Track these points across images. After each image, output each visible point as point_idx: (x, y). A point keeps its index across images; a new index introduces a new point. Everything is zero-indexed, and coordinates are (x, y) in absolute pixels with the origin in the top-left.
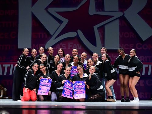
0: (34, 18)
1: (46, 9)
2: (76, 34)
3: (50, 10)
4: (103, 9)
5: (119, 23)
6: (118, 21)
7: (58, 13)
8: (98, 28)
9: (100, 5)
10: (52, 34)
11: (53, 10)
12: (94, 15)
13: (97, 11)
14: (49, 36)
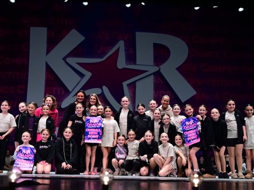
0: (49, 70)
1: (64, 59)
2: (101, 91)
3: (69, 60)
4: (134, 62)
5: (154, 79)
6: (152, 77)
7: (79, 64)
8: (128, 85)
9: (131, 57)
10: (70, 90)
11: (73, 61)
12: (124, 68)
13: (128, 64)
14: (67, 92)
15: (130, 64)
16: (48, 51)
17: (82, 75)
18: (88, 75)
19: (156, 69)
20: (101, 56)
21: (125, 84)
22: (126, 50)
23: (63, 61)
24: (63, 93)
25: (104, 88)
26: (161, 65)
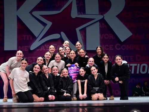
0: (19, 21)
1: (31, 13)
2: (60, 35)
3: (34, 13)
4: (84, 12)
5: (100, 25)
6: (98, 24)
7: (42, 16)
8: (80, 30)
9: (82, 9)
10: (37, 36)
11: (37, 14)
12: (76, 18)
13: (79, 15)
14: (34, 38)
15: (81, 14)
16: (18, 7)
17: (44, 25)
18: (49, 24)
19: (101, 17)
20: (58, 9)
21: (78, 30)
22: (77, 4)
23: (30, 15)
24: (31, 39)
25: (62, 33)
26: (104, 14)
